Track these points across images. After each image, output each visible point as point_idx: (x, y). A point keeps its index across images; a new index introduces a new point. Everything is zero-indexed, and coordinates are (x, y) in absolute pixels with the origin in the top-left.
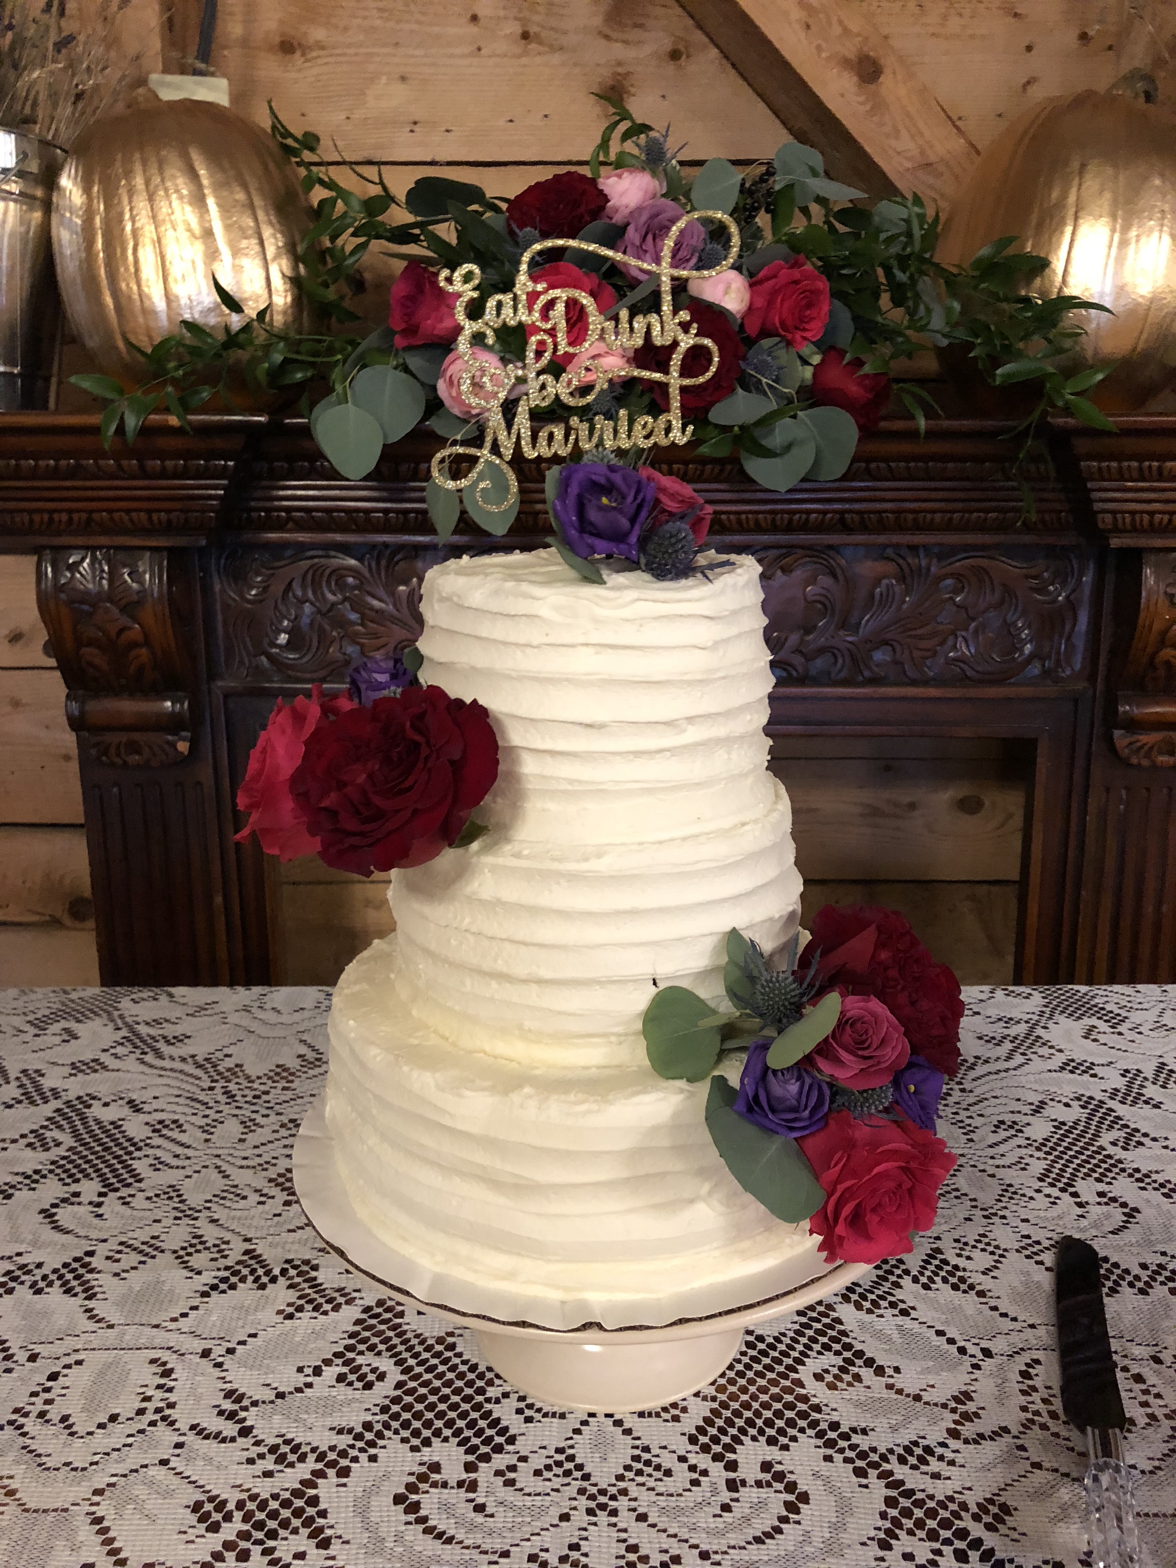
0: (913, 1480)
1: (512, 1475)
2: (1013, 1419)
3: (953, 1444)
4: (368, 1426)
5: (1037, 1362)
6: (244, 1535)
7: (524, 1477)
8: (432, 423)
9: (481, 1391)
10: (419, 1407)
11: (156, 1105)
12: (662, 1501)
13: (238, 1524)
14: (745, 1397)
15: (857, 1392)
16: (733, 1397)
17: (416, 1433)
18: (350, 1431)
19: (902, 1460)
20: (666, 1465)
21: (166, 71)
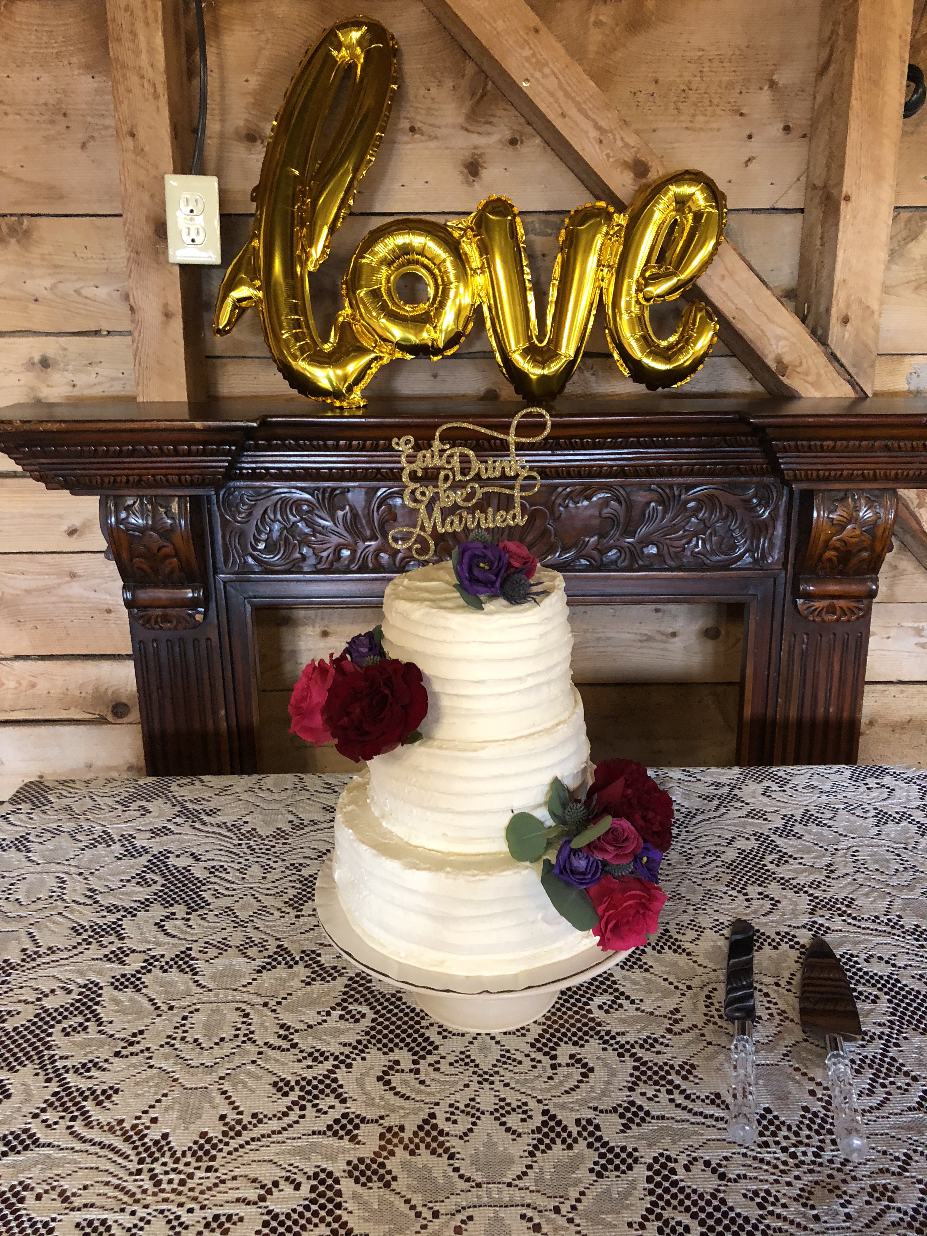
0: (647, 1056)
1: (437, 1066)
3: (668, 1036)
4: (359, 1042)
5: (715, 989)
6: (302, 1098)
7: (444, 1066)
9: (418, 1023)
10: (385, 1032)
11: (209, 856)
12: (517, 1077)
13: (297, 1092)
14: (561, 1022)
15: (620, 1014)
16: (555, 1022)
17: (385, 1045)
18: (350, 1045)
19: (642, 1046)
20: (519, 1058)
21: (177, 172)
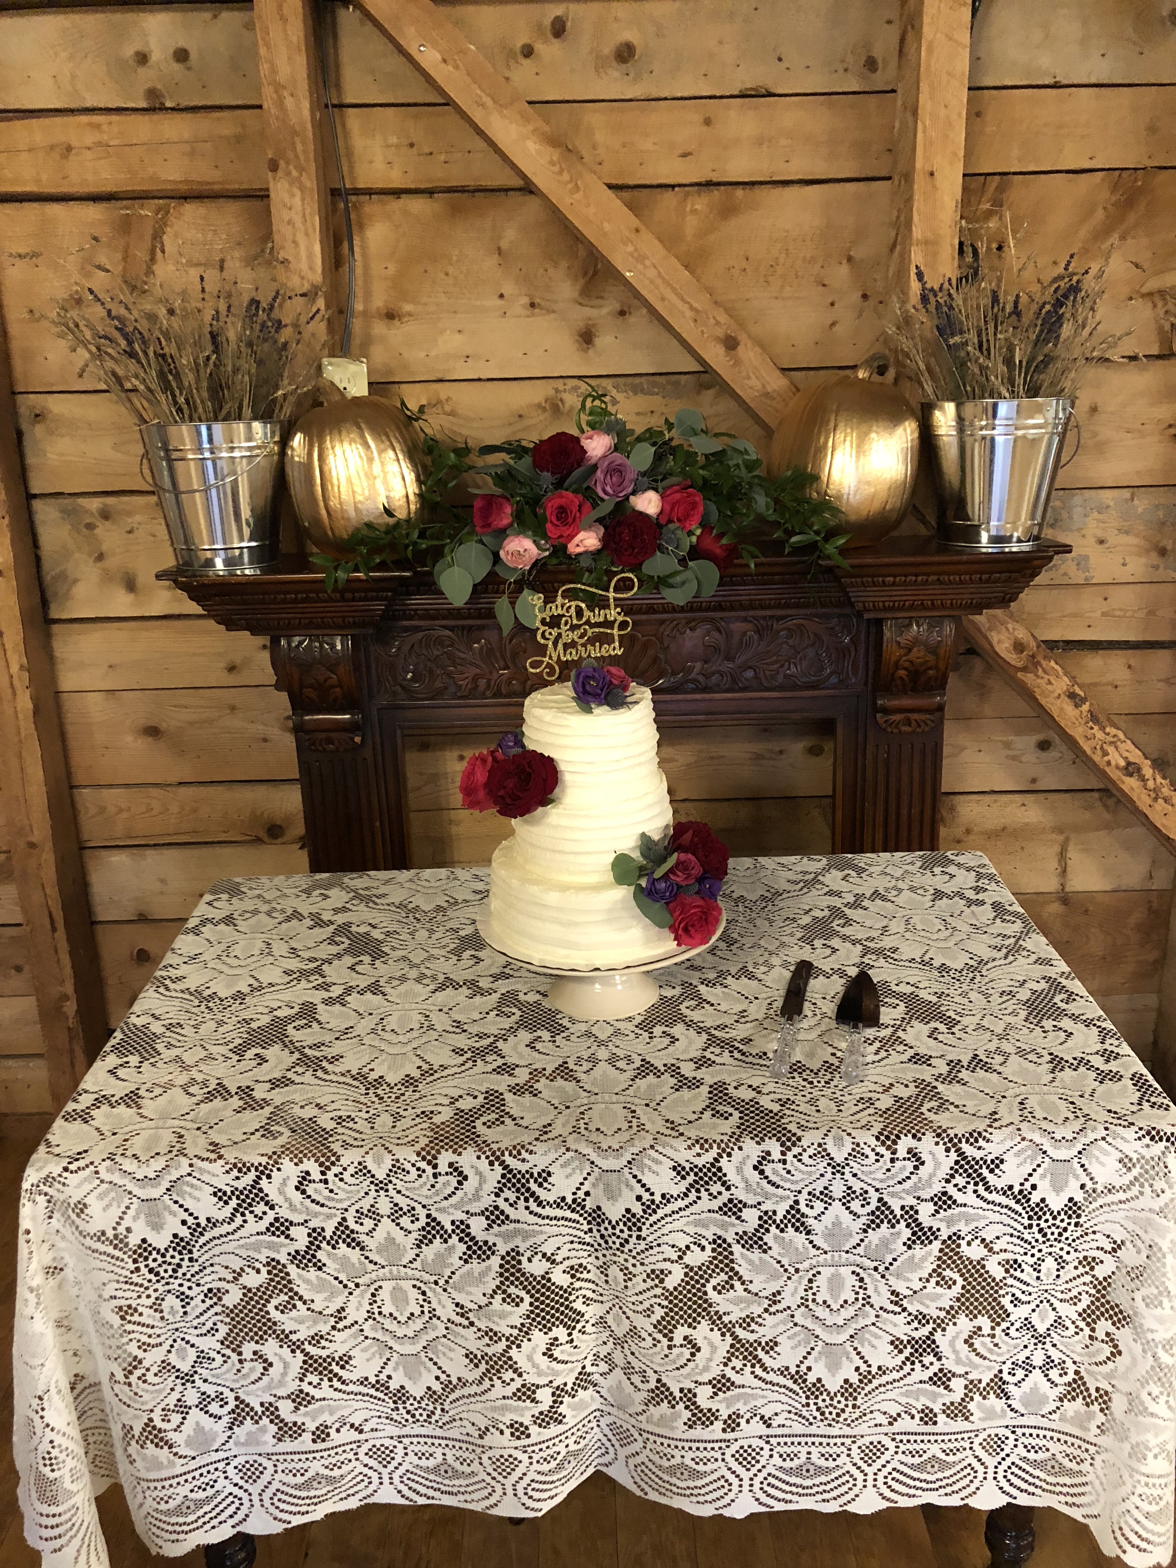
1: (568, 1038)
2: (760, 1016)
3: (736, 1024)
4: (511, 1027)
5: (776, 1000)
6: (473, 1056)
7: (573, 1038)
8: (497, 569)
9: (553, 1016)
10: (530, 1022)
11: (383, 925)
12: (625, 1042)
13: (470, 1054)
14: (657, 1014)
15: (702, 1011)
17: (530, 1029)
18: (505, 1029)
19: (716, 1029)
20: (627, 1033)
21: (332, 355)
